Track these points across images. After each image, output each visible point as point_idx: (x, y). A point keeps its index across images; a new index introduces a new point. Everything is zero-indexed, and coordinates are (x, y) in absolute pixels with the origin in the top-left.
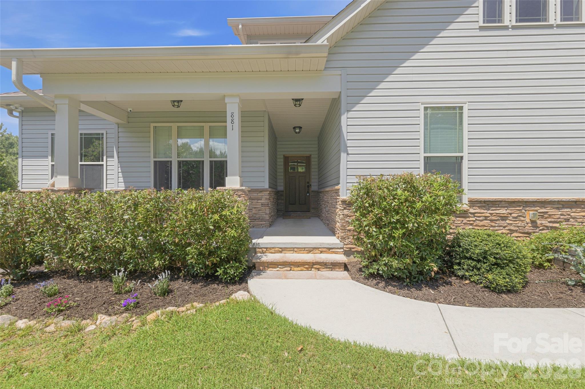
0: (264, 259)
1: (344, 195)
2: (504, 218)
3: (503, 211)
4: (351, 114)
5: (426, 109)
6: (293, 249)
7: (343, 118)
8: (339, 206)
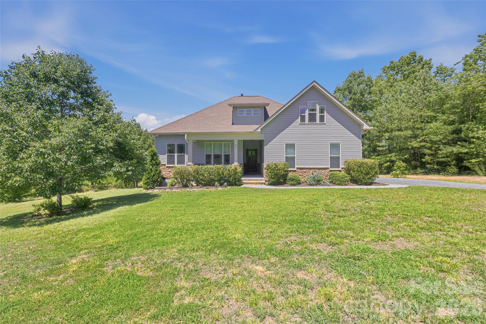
0: (244, 182)
1: (265, 167)
2: (305, 172)
3: (305, 170)
4: (267, 147)
5: (286, 144)
6: (252, 180)
7: (265, 147)
8: (264, 169)
